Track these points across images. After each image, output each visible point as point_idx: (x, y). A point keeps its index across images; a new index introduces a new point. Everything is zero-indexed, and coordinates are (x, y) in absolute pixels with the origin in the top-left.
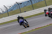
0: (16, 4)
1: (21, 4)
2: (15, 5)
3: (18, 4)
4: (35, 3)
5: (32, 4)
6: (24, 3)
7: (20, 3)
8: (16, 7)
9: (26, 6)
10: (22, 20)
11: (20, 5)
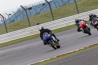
0: (22, 9)
1: (30, 9)
2: (19, 11)
3: (24, 9)
4: (56, 7)
5: (51, 9)
6: (36, 7)
7: (29, 7)
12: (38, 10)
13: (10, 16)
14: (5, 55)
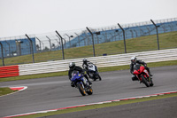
1: (98, 33)
2: (84, 34)
4: (132, 37)
6: (107, 32)
8: (86, 40)
9: (109, 41)
10: (80, 75)
11: (95, 36)
12: (109, 37)
13: (72, 39)
14: (56, 87)
